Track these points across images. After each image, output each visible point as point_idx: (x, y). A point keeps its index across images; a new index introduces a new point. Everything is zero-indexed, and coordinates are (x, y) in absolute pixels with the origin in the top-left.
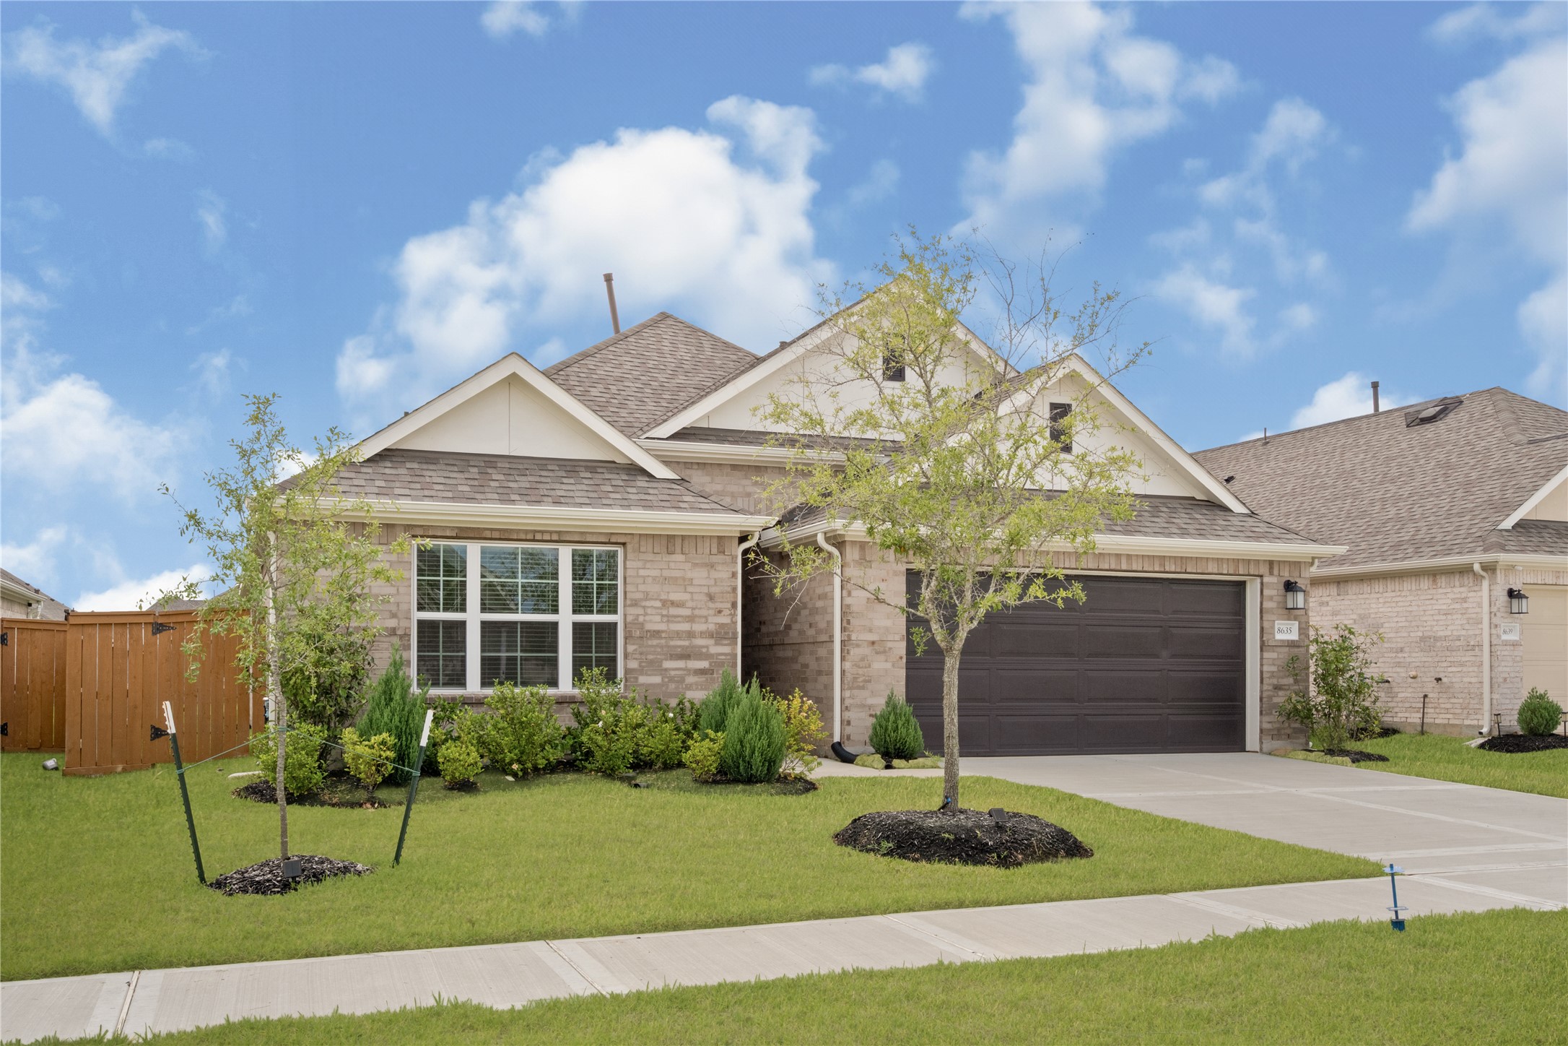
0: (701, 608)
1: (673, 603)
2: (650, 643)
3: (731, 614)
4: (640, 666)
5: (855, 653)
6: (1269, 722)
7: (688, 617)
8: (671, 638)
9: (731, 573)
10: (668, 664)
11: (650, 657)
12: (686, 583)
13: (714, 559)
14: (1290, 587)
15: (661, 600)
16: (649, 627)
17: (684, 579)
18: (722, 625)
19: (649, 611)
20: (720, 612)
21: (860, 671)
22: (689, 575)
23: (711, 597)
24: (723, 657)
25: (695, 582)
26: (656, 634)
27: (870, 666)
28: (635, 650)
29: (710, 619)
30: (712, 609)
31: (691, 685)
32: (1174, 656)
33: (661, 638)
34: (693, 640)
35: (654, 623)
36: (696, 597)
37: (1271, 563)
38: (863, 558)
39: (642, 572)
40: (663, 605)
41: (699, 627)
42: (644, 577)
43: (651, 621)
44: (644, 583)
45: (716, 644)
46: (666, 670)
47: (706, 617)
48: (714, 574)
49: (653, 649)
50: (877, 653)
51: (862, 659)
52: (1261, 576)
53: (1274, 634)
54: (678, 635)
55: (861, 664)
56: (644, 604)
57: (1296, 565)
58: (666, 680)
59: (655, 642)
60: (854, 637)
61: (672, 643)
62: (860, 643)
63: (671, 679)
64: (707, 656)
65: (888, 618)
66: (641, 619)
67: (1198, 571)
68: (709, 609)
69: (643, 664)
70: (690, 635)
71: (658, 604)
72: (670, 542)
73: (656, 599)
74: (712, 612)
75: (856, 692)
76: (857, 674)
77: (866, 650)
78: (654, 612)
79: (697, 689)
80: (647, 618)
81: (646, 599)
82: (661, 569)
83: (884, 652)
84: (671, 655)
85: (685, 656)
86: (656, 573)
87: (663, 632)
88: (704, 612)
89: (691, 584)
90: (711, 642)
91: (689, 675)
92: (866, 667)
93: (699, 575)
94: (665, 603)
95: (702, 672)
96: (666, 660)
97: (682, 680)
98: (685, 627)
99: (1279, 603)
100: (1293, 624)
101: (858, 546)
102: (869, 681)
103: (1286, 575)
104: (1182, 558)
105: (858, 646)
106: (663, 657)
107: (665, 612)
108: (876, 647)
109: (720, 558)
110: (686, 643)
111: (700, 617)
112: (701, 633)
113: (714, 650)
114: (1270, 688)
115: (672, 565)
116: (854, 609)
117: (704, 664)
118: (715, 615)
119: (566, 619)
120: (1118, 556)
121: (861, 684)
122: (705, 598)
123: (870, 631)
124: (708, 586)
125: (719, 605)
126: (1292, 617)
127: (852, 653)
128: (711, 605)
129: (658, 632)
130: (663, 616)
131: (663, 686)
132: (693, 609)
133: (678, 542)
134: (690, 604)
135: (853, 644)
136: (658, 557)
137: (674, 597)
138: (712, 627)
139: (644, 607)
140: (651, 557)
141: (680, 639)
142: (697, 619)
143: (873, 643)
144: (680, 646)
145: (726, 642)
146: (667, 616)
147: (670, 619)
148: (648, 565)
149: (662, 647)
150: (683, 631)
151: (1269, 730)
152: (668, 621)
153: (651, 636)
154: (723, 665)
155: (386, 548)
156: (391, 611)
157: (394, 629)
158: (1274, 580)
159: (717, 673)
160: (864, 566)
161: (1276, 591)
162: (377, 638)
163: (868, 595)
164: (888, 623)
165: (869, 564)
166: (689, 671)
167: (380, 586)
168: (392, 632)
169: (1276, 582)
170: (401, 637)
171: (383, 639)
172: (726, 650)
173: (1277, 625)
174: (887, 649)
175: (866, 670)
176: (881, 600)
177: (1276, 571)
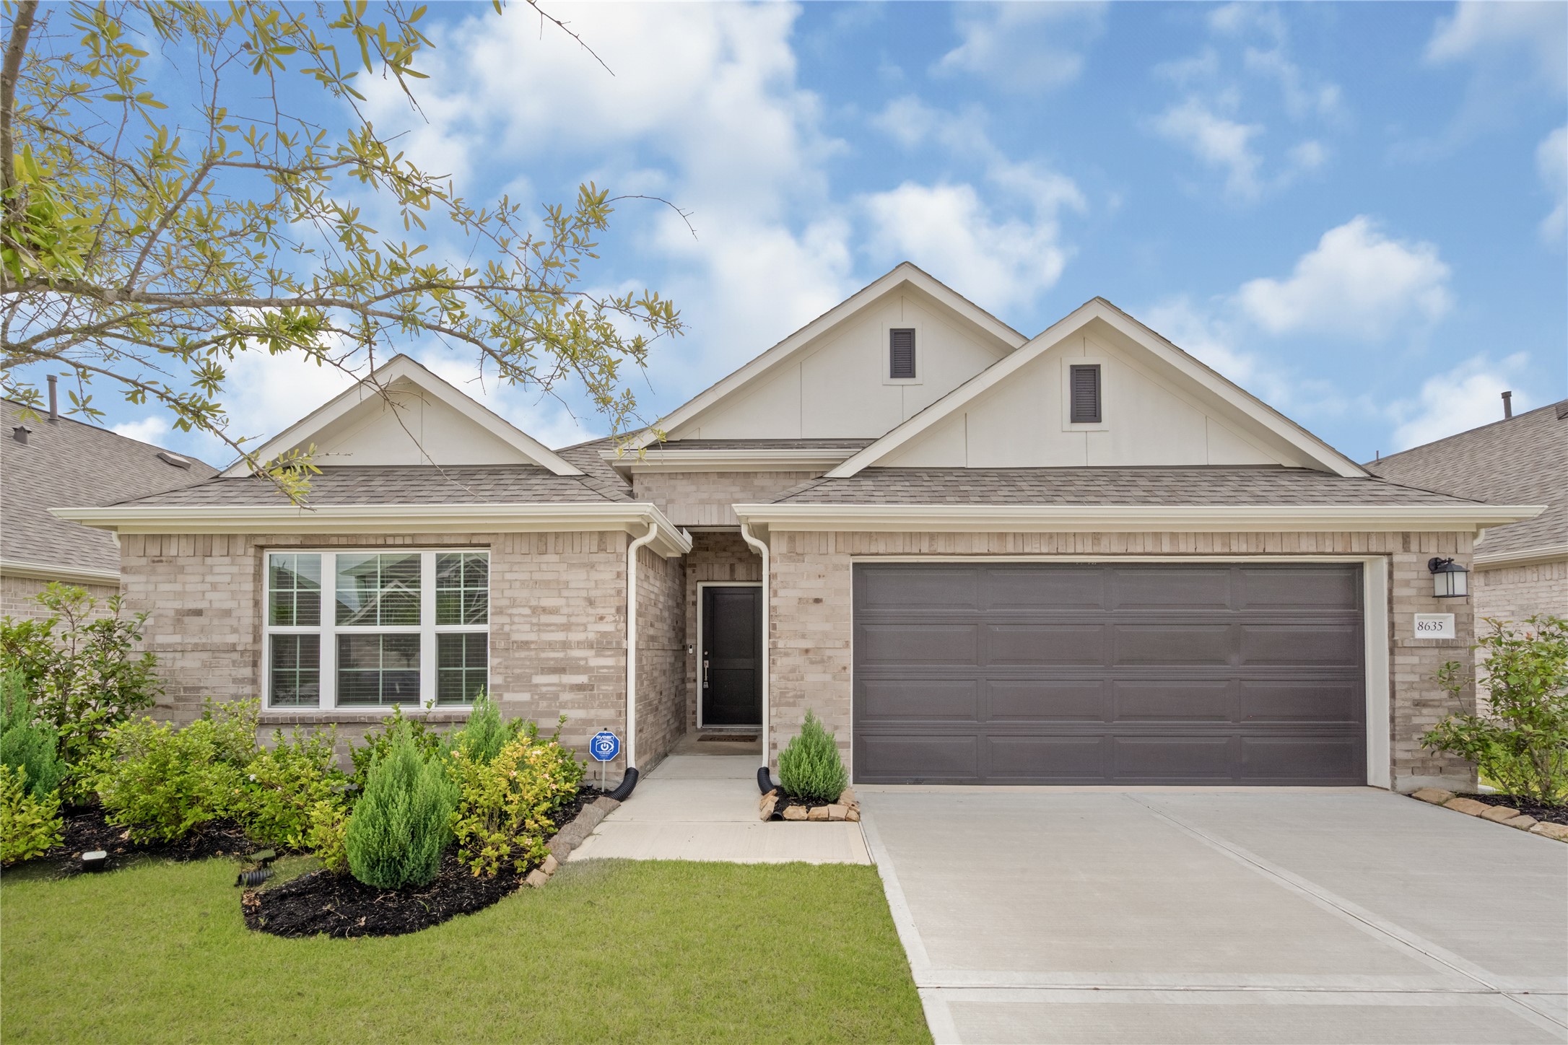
0: (578, 615)
1: (544, 610)
2: (517, 655)
3: (615, 621)
4: (506, 681)
5: (781, 662)
6: (1408, 751)
7: (563, 625)
8: (543, 650)
9: (615, 573)
10: (539, 679)
11: (517, 671)
12: (560, 587)
13: (595, 558)
14: (1437, 566)
15: (530, 607)
16: (515, 637)
17: (558, 582)
18: (604, 634)
19: (516, 619)
20: (602, 618)
21: (790, 685)
22: (564, 577)
23: (591, 602)
24: (605, 670)
25: (572, 585)
26: (525, 645)
27: (802, 679)
28: (500, 663)
29: (590, 627)
30: (592, 615)
31: (566, 703)
33: (529, 649)
34: (569, 651)
35: (523, 632)
36: (572, 602)
37: (1406, 537)
38: (792, 551)
39: (508, 576)
40: (534, 613)
41: (576, 636)
42: (510, 581)
43: (518, 631)
44: (511, 588)
45: (597, 655)
46: (537, 685)
47: (585, 625)
48: (595, 576)
49: (520, 663)
50: (812, 663)
51: (793, 671)
52: (1390, 554)
53: (1413, 632)
54: (551, 645)
55: (791, 676)
56: (510, 611)
57: (1449, 536)
58: (537, 697)
59: (523, 654)
60: (781, 644)
61: (544, 655)
62: (790, 651)
63: (543, 696)
64: (586, 670)
65: (827, 621)
66: (507, 628)
67: (1285, 550)
68: (588, 615)
69: (509, 679)
70: (565, 645)
71: (527, 611)
72: (541, 540)
73: (525, 606)
74: (592, 619)
75: (784, 709)
76: (786, 688)
77: (798, 660)
78: (522, 620)
79: (573, 707)
80: (514, 627)
81: (513, 606)
82: (531, 572)
83: (822, 661)
84: (543, 669)
85: (560, 670)
86: (525, 576)
87: (532, 642)
88: (583, 620)
89: (567, 588)
90: (590, 653)
91: (565, 691)
92: (797, 680)
93: (577, 578)
94: (535, 610)
95: (580, 688)
96: (537, 674)
97: (556, 697)
98: (559, 636)
99: (1420, 589)
100: (1444, 618)
101: (786, 537)
102: (802, 696)
103: (1433, 551)
104: (1257, 534)
105: (787, 655)
106: (533, 671)
107: (535, 620)
108: (811, 655)
109: (602, 556)
110: (560, 655)
111: (578, 625)
112: (578, 643)
113: (595, 662)
114: (1408, 704)
115: (544, 567)
116: (780, 611)
117: (582, 679)
118: (595, 622)
119: (428, 629)
120: (1157, 536)
121: (791, 700)
122: (584, 603)
123: (804, 636)
124: (588, 589)
125: (601, 611)
126: (1444, 607)
127: (779, 663)
128: (590, 611)
129: (527, 643)
130: (533, 624)
131: (532, 703)
132: (569, 616)
133: (551, 541)
135: (780, 653)
136: (528, 559)
137: (548, 602)
138: (592, 636)
139: (510, 615)
140: (518, 558)
141: (553, 650)
142: (573, 627)
143: (807, 651)
144: (553, 659)
145: (609, 653)
146: (538, 625)
147: (541, 628)
148: (516, 568)
149: (531, 660)
150: (556, 642)
151: (1407, 761)
152: (539, 630)
153: (518, 647)
154: (605, 679)
155: (227, 560)
156: (232, 626)
157: (234, 645)
158: (1412, 558)
159: (598, 689)
160: (794, 561)
161: (1415, 573)
162: (217, 655)
163: (799, 594)
164: (827, 627)
165: (801, 558)
166: (563, 687)
167: (219, 600)
168: (233, 648)
169: (1415, 560)
170: (243, 653)
171: (223, 655)
172: (610, 662)
173: (1417, 618)
174: (825, 658)
175: (797, 683)
176: (817, 601)
177: (1414, 546)
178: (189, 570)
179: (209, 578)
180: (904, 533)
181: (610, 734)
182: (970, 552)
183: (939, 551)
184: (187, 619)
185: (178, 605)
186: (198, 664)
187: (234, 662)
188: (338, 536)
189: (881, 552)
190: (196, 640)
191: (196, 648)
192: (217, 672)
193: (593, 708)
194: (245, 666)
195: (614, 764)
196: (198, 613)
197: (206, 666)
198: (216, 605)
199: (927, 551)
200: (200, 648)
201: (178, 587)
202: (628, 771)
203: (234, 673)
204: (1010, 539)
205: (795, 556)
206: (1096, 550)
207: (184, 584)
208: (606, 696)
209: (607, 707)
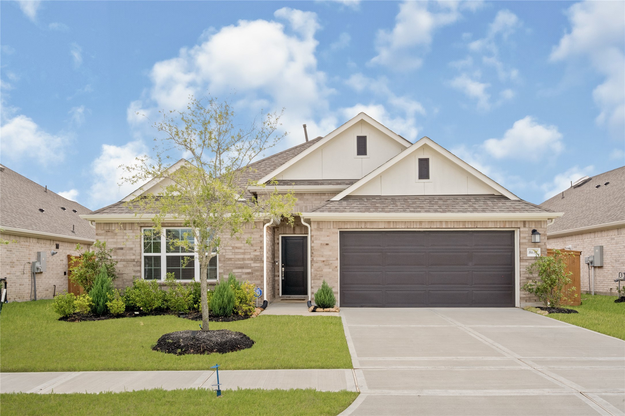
0: (247, 249)
1: (236, 248)
2: (228, 263)
3: (260, 251)
4: (224, 271)
5: (315, 265)
6: (524, 294)
7: (242, 253)
8: (236, 261)
9: (259, 235)
10: (234, 271)
11: (228, 268)
12: (241, 240)
13: (253, 230)
14: (534, 232)
15: (232, 247)
16: (227, 257)
17: (241, 238)
18: (256, 256)
19: (227, 251)
20: (255, 250)
21: (318, 273)
22: (243, 237)
23: (252, 245)
24: (257, 268)
25: (245, 239)
26: (230, 259)
27: (322, 271)
28: (222, 265)
29: (252, 253)
31: (244, 278)
32: (475, 265)
33: (232, 261)
34: (245, 261)
35: (229, 255)
36: (246, 245)
37: (524, 222)
38: (318, 227)
39: (224, 236)
40: (233, 249)
41: (247, 256)
42: (225, 238)
43: (228, 255)
44: (225, 240)
45: (254, 263)
47: (250, 253)
48: (253, 236)
49: (229, 265)
50: (326, 265)
51: (319, 268)
52: (519, 228)
53: (526, 254)
54: (239, 259)
55: (318, 270)
57: (539, 222)
59: (230, 262)
60: (315, 259)
61: (236, 263)
62: (318, 261)
64: (251, 267)
65: (330, 251)
66: (224, 254)
67: (483, 227)
68: (251, 249)
69: (225, 271)
70: (244, 259)
71: (231, 248)
73: (230, 246)
74: (252, 251)
75: (316, 281)
76: (317, 274)
77: (320, 264)
78: (229, 251)
79: (246, 280)
80: (227, 253)
81: (226, 246)
83: (329, 265)
84: (236, 267)
85: (242, 268)
86: (230, 236)
87: (233, 258)
88: (249, 251)
90: (252, 262)
91: (243, 275)
92: (320, 271)
93: (247, 237)
94: (233, 248)
95: (248, 273)
97: (240, 277)
98: (241, 256)
99: (529, 240)
100: (537, 249)
101: (316, 223)
102: (322, 277)
103: (533, 227)
104: (475, 221)
106: (233, 268)
107: (233, 251)
108: (325, 263)
109: (255, 230)
110: (242, 263)
112: (248, 258)
113: (253, 265)
114: (524, 278)
116: (314, 248)
117: (249, 271)
118: (253, 252)
119: (197, 254)
120: (441, 222)
121: (318, 278)
122: (249, 245)
123: (322, 256)
124: (251, 241)
125: (255, 248)
126: (537, 246)
128: (252, 248)
129: (231, 258)
130: (233, 252)
132: (245, 250)
134: (243, 248)
135: (315, 262)
137: (237, 245)
138: (252, 256)
139: (226, 249)
141: (240, 261)
142: (246, 254)
143: (324, 261)
144: (240, 264)
145: (258, 262)
147: (236, 253)
148: (227, 234)
149: (232, 264)
150: (241, 258)
151: (524, 298)
152: (235, 254)
153: (228, 260)
154: (257, 271)
155: (131, 231)
156: (133, 253)
157: (134, 259)
158: (526, 229)
159: (255, 274)
160: (319, 231)
161: (527, 235)
162: (128, 263)
163: (321, 242)
164: (330, 253)
165: (321, 230)
166: (243, 273)
167: (129, 244)
168: (134, 260)
169: (527, 230)
170: (137, 262)
171: (130, 263)
172: (258, 265)
173: (528, 250)
174: (330, 264)
175: (320, 272)
176: (327, 244)
177: (527, 225)
178: (119, 234)
179: (125, 237)
180: (356, 221)
181: (259, 289)
182: (378, 228)
183: (368, 227)
184: (118, 251)
185: (115, 246)
186: (122, 266)
187: (134, 265)
188: (168, 223)
189: (348, 228)
190: (121, 258)
191: (122, 260)
192: (129, 268)
193: (253, 280)
194: (138, 266)
195: (260, 299)
196: (122, 249)
197: (125, 266)
198: (128, 246)
199: (364, 227)
200: (123, 260)
201: (115, 240)
202: (264, 301)
203: (134, 269)
204: (392, 223)
205: (319, 229)
206: (420, 227)
207: (117, 239)
208: (257, 276)
209: (257, 280)
